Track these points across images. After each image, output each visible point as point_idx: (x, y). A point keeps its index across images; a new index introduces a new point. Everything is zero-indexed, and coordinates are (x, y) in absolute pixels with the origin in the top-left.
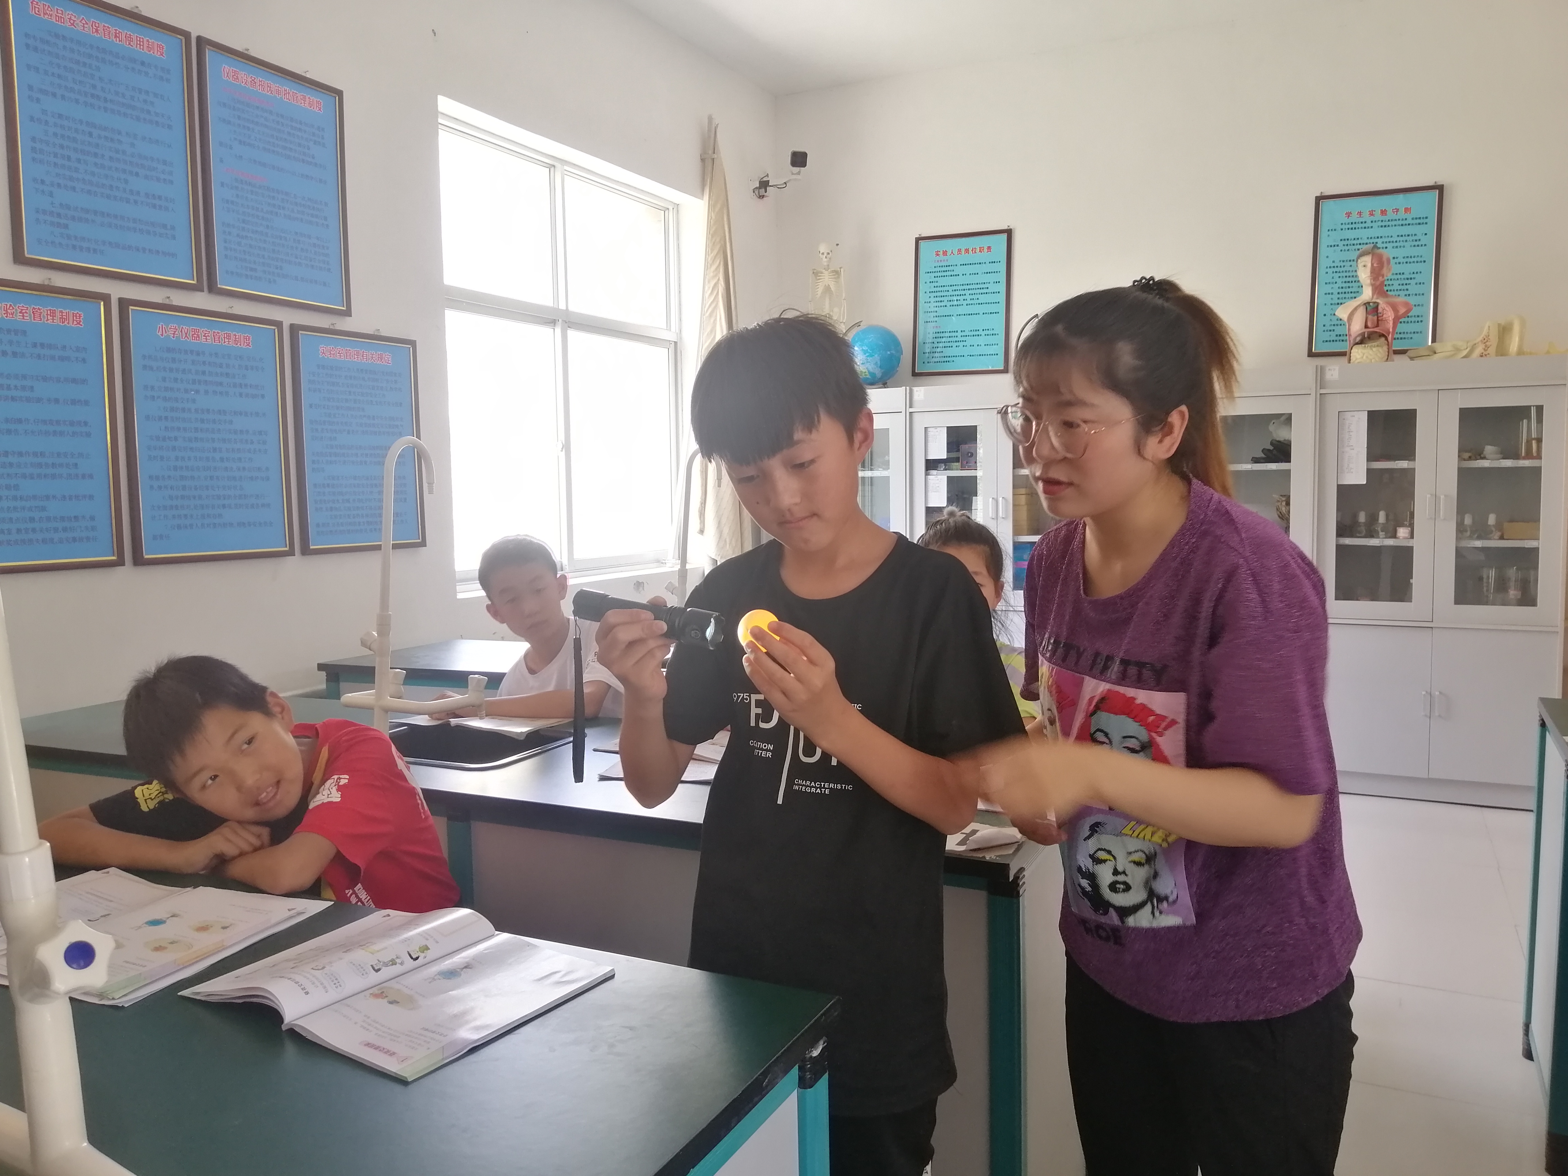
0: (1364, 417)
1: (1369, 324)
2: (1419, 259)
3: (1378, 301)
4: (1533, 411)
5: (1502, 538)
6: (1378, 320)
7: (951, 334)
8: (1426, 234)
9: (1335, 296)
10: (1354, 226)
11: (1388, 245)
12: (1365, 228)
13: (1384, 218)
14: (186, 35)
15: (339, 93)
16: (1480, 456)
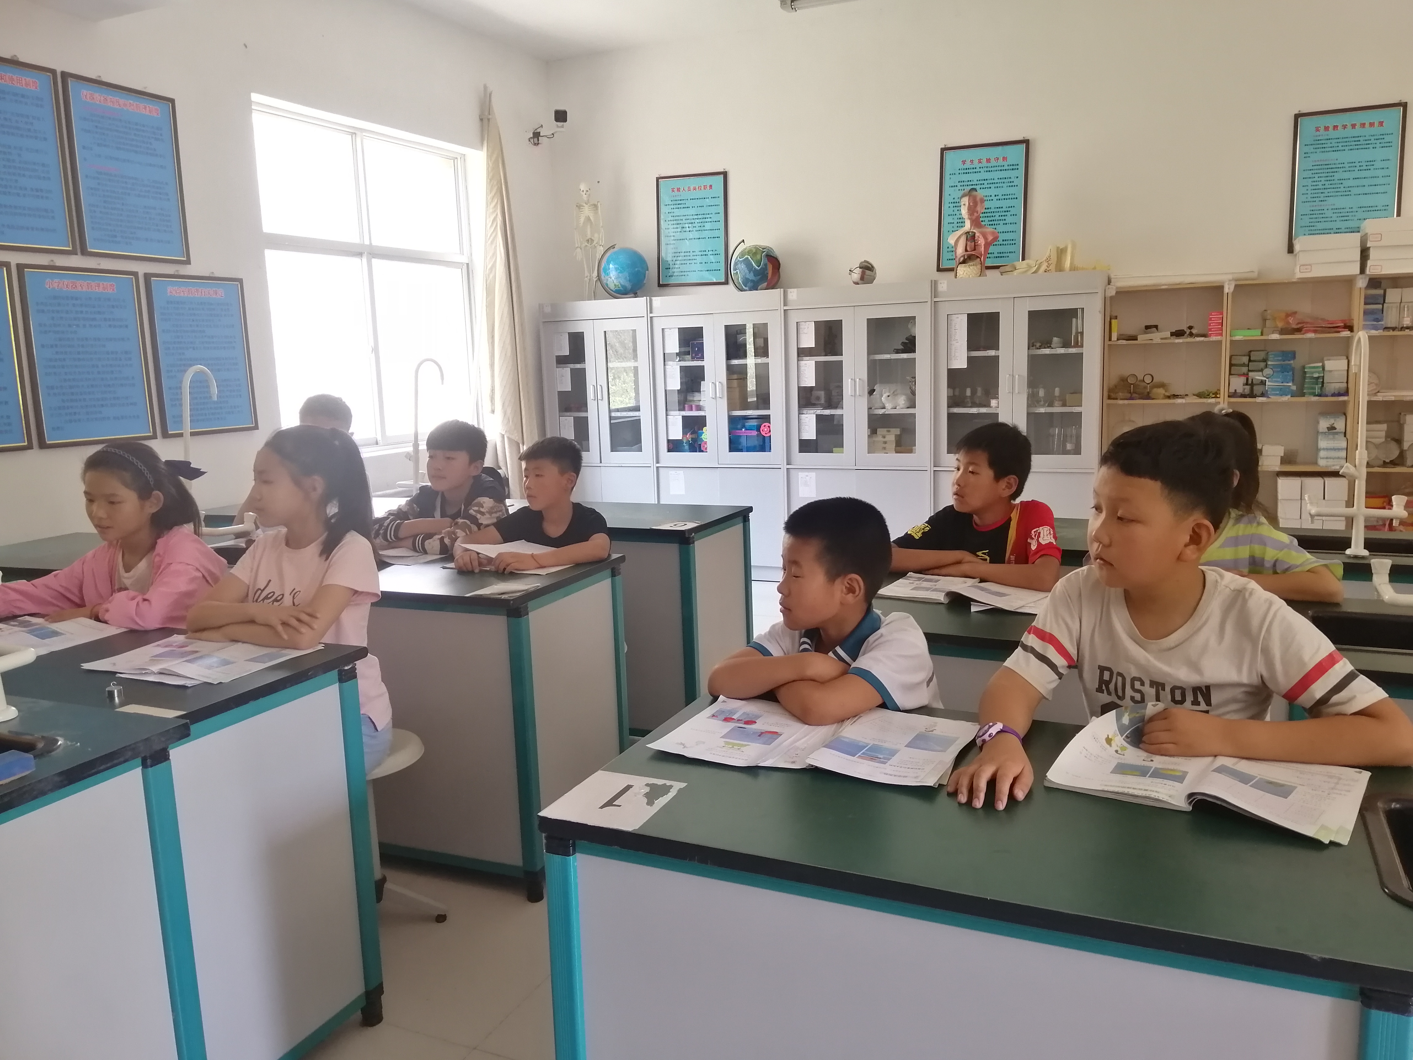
0: (965, 319)
1: (968, 249)
2: (1013, 196)
3: (974, 231)
4: (1079, 312)
5: (1064, 405)
6: (975, 245)
7: (685, 254)
8: (1017, 177)
9: (956, 225)
10: (967, 171)
11: (991, 185)
12: (975, 172)
13: (989, 165)
14: (53, 72)
15: (172, 101)
16: (1048, 344)
